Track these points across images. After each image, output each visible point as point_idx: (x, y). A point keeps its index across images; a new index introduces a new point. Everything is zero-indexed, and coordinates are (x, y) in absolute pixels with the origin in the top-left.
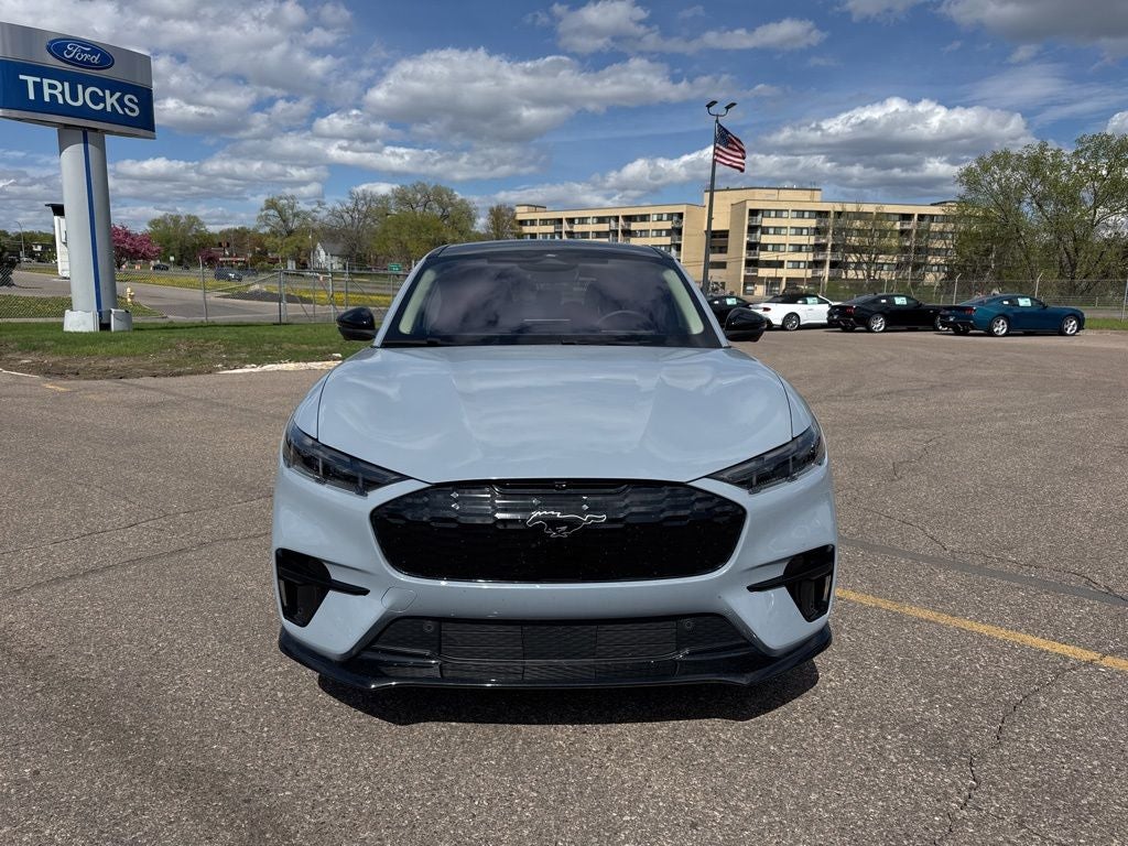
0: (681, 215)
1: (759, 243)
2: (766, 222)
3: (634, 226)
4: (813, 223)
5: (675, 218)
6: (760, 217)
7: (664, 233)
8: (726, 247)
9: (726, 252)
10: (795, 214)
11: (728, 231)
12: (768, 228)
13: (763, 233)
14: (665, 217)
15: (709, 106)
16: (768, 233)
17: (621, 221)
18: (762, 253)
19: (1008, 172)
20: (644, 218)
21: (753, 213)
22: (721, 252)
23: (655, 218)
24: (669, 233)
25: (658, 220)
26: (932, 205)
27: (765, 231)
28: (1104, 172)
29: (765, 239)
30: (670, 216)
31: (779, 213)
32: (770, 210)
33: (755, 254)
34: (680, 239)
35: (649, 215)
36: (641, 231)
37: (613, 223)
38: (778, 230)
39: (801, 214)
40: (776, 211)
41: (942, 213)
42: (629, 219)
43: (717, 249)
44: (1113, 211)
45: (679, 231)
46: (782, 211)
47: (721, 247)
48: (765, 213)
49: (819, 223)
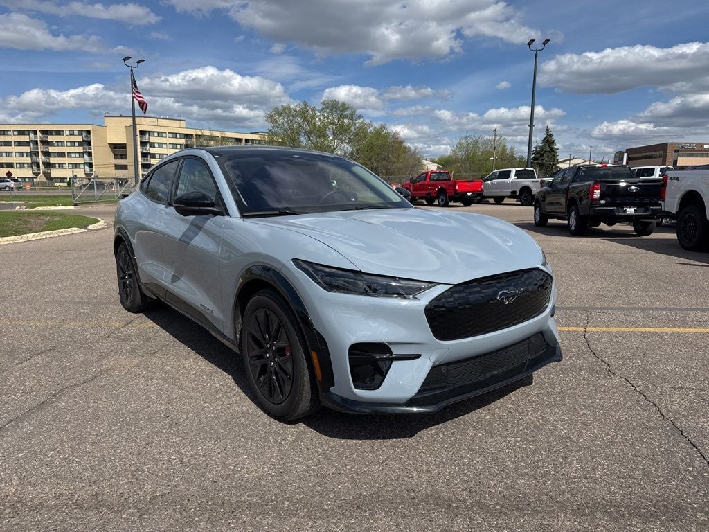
0: (88, 132)
1: (149, 153)
2: (152, 140)
3: (50, 138)
4: (183, 141)
5: (84, 134)
6: (147, 135)
7: (77, 144)
8: (126, 155)
9: (126, 159)
10: (170, 135)
11: (125, 144)
12: (154, 143)
13: (150, 147)
14: (76, 133)
15: (124, 60)
16: (154, 147)
17: (39, 134)
18: (152, 159)
19: (291, 118)
20: (58, 133)
21: (143, 133)
22: (122, 159)
23: (68, 133)
24: (81, 144)
25: (71, 135)
26: (251, 133)
27: (152, 145)
28: (336, 121)
29: (153, 151)
30: (80, 132)
31: (160, 134)
32: (154, 132)
33: (147, 161)
34: (91, 149)
35: (63, 131)
36: (57, 142)
37: (32, 135)
38: (161, 145)
39: (174, 135)
40: (158, 132)
41: (259, 139)
42: (45, 133)
43: (119, 156)
44: (342, 141)
45: (89, 143)
46: (162, 132)
47: (121, 155)
48: (151, 133)
49: (187, 141)
